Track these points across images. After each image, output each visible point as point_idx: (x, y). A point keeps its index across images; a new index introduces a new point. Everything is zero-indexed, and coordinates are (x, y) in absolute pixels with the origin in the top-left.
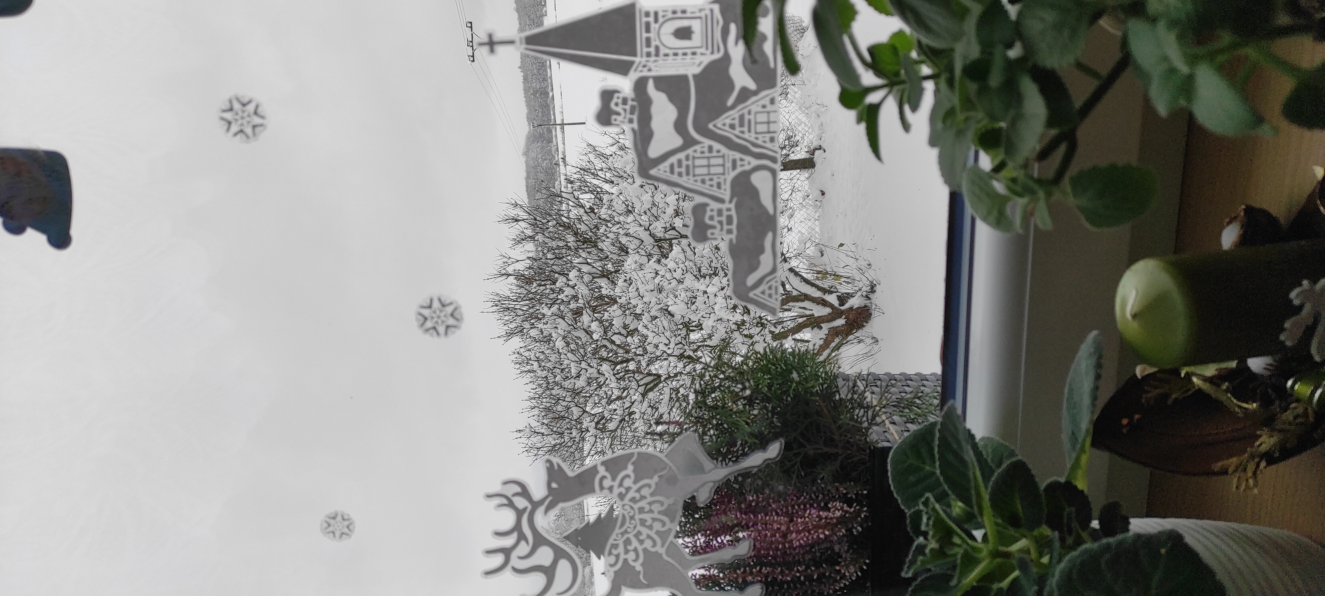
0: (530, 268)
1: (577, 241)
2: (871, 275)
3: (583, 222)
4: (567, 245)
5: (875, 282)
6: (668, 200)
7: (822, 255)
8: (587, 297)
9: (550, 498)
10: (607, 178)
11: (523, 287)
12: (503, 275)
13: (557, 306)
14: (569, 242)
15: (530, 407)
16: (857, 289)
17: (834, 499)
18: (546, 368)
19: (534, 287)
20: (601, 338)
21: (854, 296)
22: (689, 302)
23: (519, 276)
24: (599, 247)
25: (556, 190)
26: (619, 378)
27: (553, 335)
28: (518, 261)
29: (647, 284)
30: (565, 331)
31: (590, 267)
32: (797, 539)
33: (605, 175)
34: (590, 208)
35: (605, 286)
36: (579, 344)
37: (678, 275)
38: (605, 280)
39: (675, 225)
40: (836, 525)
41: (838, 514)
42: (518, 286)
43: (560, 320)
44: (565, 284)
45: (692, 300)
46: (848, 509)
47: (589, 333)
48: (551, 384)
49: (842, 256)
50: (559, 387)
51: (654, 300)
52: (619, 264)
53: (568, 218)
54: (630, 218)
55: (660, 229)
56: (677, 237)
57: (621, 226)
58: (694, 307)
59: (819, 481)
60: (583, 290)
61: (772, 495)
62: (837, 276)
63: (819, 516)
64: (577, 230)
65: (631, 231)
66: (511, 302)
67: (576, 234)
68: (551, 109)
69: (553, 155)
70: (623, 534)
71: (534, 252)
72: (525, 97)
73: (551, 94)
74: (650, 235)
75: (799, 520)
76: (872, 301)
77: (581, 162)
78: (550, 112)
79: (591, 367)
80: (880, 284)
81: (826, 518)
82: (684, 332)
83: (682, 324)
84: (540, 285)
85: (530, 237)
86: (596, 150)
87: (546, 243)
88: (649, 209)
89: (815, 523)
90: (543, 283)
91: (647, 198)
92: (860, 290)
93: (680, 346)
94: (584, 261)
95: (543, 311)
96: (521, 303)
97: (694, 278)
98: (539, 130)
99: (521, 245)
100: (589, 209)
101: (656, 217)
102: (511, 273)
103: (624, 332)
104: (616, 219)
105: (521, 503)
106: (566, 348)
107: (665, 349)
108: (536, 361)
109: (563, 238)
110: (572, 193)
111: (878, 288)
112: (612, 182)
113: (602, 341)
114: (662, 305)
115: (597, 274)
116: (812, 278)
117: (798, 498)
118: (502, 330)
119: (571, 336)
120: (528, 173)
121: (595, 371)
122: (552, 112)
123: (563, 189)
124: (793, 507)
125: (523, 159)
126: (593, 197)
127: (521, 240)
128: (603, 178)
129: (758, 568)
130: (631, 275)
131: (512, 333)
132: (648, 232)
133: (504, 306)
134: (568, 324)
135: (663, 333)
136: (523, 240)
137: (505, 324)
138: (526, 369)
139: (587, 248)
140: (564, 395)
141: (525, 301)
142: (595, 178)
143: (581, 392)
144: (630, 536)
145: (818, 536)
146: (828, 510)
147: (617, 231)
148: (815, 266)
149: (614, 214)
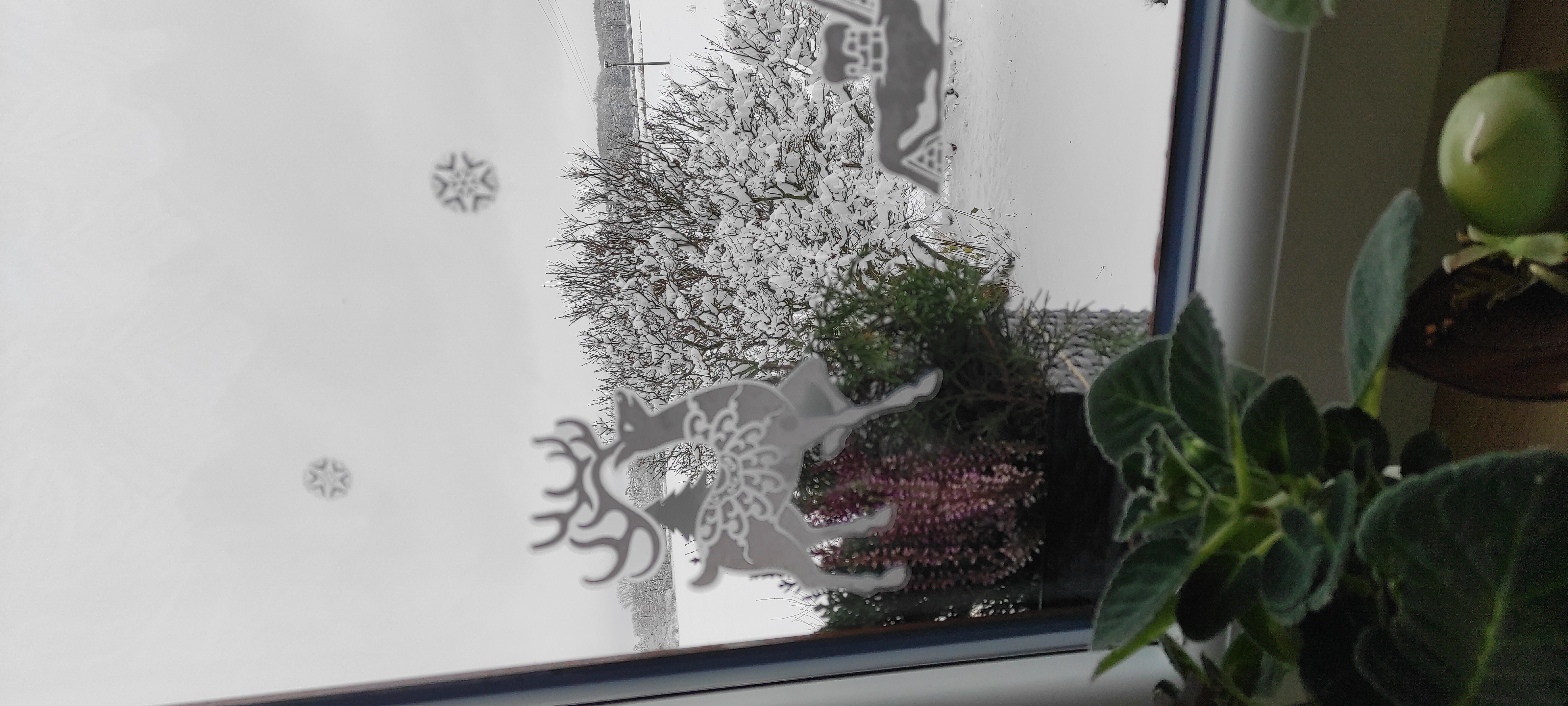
0: (601, 233)
1: (658, 201)
2: (1009, 245)
3: (666, 178)
4: (646, 206)
5: (1013, 255)
6: (767, 149)
7: (952, 223)
8: (671, 268)
9: (622, 446)
10: (695, 124)
11: (594, 257)
12: (570, 241)
13: (635, 278)
14: (649, 202)
15: (601, 398)
16: (992, 262)
17: (998, 461)
18: (621, 352)
19: (607, 256)
20: (687, 317)
21: (988, 272)
22: (794, 274)
23: (589, 243)
24: (686, 209)
25: (634, 138)
26: (710, 364)
27: (630, 313)
28: (587, 225)
29: (743, 253)
30: (644, 308)
31: (674, 232)
32: (951, 512)
33: (693, 120)
34: (675, 161)
35: (693, 255)
36: (661, 325)
37: (780, 240)
38: (693, 248)
39: (776, 180)
40: (1002, 493)
41: (1006, 479)
42: (587, 255)
43: (638, 295)
44: (645, 252)
45: (797, 272)
46: (1019, 474)
47: (672, 310)
48: (627, 372)
49: (975, 223)
50: (636, 376)
51: (751, 272)
52: (708, 229)
53: (648, 173)
54: (722, 172)
55: (758, 185)
56: (779, 196)
57: (712, 181)
58: (799, 279)
59: (980, 439)
60: (667, 260)
61: (917, 457)
62: (969, 248)
63: (980, 482)
64: (659, 188)
65: (723, 189)
66: (579, 275)
67: (657, 193)
68: (628, 45)
69: (630, 102)
70: (721, 496)
71: (606, 215)
72: (596, 30)
73: (628, 27)
74: (747, 193)
75: (955, 487)
76: (1009, 278)
77: (664, 103)
78: (627, 50)
79: (675, 352)
80: (1019, 257)
81: (990, 484)
82: (786, 311)
83: (784, 301)
84: (613, 254)
85: (602, 196)
86: (682, 91)
87: (621, 204)
88: (745, 162)
89: (974, 491)
90: (617, 252)
91: (742, 146)
92: (996, 264)
93: (783, 326)
94: (667, 225)
95: (618, 284)
96: (591, 276)
97: (800, 244)
98: (615, 71)
99: (591, 206)
100: (673, 163)
101: (754, 172)
102: (579, 239)
103: (714, 310)
104: (706, 173)
105: (582, 451)
106: (645, 329)
107: (765, 328)
108: (609, 343)
109: (642, 197)
110: (653, 143)
111: (1017, 262)
112: (701, 129)
113: (689, 320)
114: (760, 278)
115: (683, 241)
116: (939, 251)
117: (952, 460)
118: (569, 308)
119: (651, 315)
120: (600, 123)
121: (680, 357)
122: (629, 49)
123: (642, 138)
124: (945, 472)
125: (595, 106)
126: (678, 147)
127: (590, 199)
128: (691, 124)
129: (898, 550)
130: (724, 242)
131: (580, 312)
132: (744, 189)
133: (571, 279)
134: (648, 300)
135: (763, 310)
136: (593, 199)
137: (572, 301)
138: (597, 354)
139: (670, 210)
140: (642, 384)
141: (596, 273)
142: (681, 124)
143: (662, 381)
144: (732, 499)
145: (979, 507)
146: (992, 474)
147: (705, 188)
148: (943, 235)
149: (703, 166)
